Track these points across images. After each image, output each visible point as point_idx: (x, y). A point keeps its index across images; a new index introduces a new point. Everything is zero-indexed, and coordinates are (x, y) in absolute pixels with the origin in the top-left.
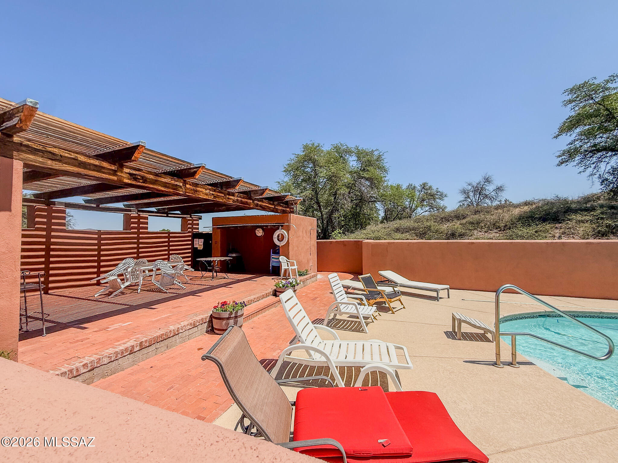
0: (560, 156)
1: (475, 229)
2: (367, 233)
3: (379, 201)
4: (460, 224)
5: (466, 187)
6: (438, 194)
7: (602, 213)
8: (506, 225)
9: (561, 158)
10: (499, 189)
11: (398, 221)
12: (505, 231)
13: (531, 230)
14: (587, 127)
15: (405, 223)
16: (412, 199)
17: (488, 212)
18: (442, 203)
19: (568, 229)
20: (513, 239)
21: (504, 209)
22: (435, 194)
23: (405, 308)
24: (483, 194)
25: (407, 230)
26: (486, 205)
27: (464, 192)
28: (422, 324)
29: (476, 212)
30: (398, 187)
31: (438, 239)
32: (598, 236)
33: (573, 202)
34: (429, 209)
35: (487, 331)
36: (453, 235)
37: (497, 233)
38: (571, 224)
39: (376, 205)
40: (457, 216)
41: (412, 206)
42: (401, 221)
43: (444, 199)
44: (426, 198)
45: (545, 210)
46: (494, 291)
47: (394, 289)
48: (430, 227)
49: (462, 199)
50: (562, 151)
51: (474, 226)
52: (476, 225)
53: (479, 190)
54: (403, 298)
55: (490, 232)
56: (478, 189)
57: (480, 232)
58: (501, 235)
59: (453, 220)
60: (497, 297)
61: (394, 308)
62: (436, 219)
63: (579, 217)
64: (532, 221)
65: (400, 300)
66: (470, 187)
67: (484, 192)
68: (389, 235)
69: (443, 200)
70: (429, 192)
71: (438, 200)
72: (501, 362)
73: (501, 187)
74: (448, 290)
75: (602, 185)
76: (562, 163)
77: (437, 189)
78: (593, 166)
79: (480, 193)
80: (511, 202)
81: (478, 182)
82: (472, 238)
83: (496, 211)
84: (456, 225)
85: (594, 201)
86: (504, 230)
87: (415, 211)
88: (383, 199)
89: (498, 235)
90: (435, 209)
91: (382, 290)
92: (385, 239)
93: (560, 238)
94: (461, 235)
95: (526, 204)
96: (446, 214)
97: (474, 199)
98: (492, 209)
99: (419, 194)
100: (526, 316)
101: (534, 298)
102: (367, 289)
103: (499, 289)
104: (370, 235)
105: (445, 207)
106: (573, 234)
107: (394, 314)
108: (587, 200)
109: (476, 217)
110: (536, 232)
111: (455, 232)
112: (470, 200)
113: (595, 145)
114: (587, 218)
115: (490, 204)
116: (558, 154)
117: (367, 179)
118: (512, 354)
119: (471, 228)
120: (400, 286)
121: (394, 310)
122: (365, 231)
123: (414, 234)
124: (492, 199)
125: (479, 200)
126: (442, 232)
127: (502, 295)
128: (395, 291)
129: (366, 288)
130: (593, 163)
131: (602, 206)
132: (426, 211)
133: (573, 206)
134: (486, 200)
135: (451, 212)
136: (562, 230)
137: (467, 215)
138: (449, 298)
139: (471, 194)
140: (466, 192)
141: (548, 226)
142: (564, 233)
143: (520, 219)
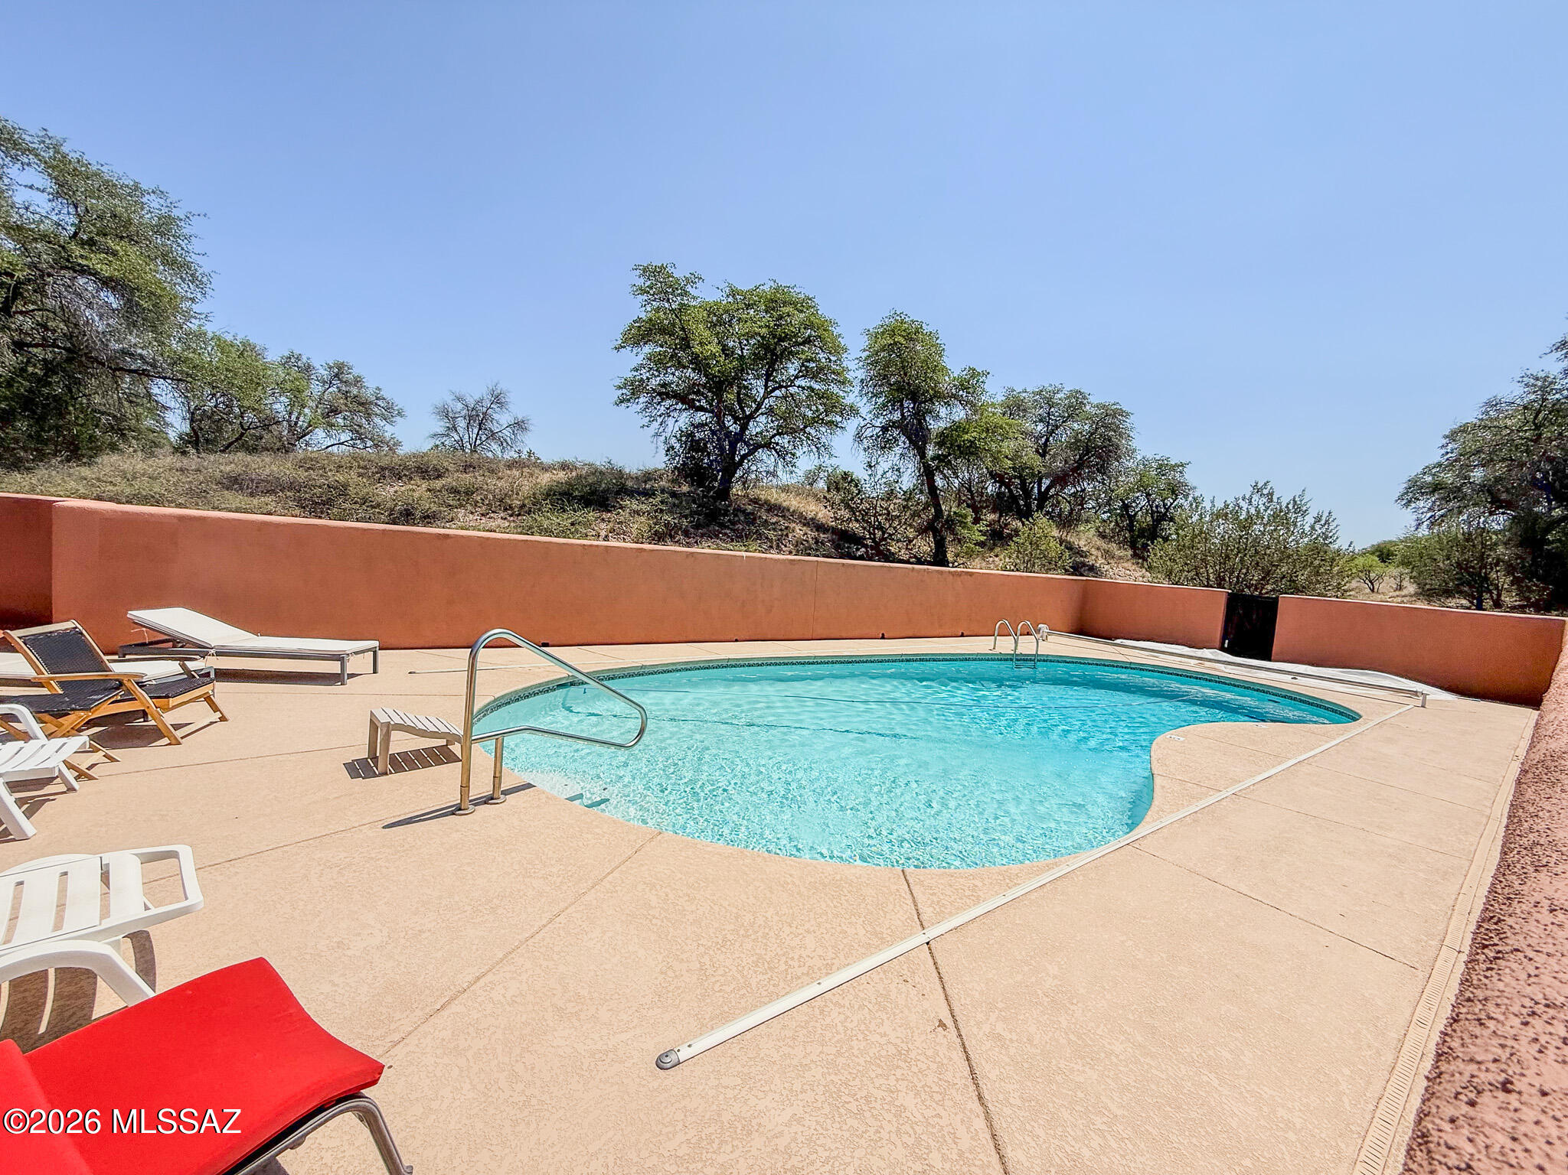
0: (620, 388)
1: (461, 506)
2: (98, 480)
3: (164, 378)
4: (429, 490)
5: (450, 402)
6: (379, 403)
7: (662, 502)
8: (524, 505)
9: (620, 392)
10: (519, 425)
11: (241, 456)
12: (520, 518)
13: (564, 520)
14: (659, 349)
15: (265, 465)
16: (297, 399)
17: (492, 471)
18: (389, 431)
19: (618, 523)
20: (532, 534)
21: (524, 470)
22: (371, 403)
23: (226, 720)
24: (486, 429)
25: (272, 487)
26: (490, 455)
27: (445, 413)
28: (280, 758)
29: (468, 467)
30: (246, 350)
31: (369, 520)
32: (653, 540)
33: (630, 477)
34: (352, 439)
35: (451, 738)
36: (407, 516)
37: (505, 519)
38: (624, 515)
39: (155, 390)
40: (424, 469)
41: (298, 418)
42: (249, 458)
43: (394, 419)
44: (343, 407)
45: (590, 485)
46: (466, 645)
47: (183, 667)
48: (346, 486)
49: (441, 430)
50: (623, 380)
51: (459, 499)
52: (464, 496)
53: (478, 418)
54: (222, 690)
55: (492, 515)
56: (478, 415)
57: (472, 513)
58: (512, 524)
59: (411, 478)
60: (473, 657)
61: (177, 727)
62: (365, 468)
63: (634, 505)
64: (569, 502)
65: (208, 699)
66: (459, 406)
67: (489, 425)
68: (198, 496)
69: (391, 423)
70: (355, 391)
71: (377, 420)
72: (470, 801)
73: (523, 422)
74: (375, 653)
75: (667, 455)
76: (622, 402)
77: (378, 389)
78: (660, 420)
79: (480, 425)
80: (538, 459)
81: (477, 398)
82: (454, 526)
83: (508, 472)
84: (418, 491)
85: (655, 480)
86: (519, 515)
87: (307, 438)
88: (184, 375)
89: (507, 524)
90: (369, 443)
91: (125, 675)
92: (179, 506)
93: (606, 538)
94: (428, 517)
95: (564, 466)
96: (396, 460)
97: (466, 436)
98: (501, 466)
99: (321, 389)
100: (536, 690)
101: (543, 654)
102: (52, 679)
103: (476, 642)
104: (111, 488)
105: (398, 444)
106: (624, 533)
107: (179, 744)
108: (648, 476)
109: (467, 478)
110: (572, 524)
111: (413, 508)
112: (457, 438)
113: (664, 385)
114: (644, 507)
115: (500, 454)
116: (618, 382)
117: (107, 283)
118: (494, 777)
119: (451, 503)
120: (219, 654)
121: (179, 734)
122: (85, 471)
123: (294, 500)
124: (505, 444)
125: (478, 442)
126: (378, 505)
127: (483, 654)
128: (187, 671)
129: (47, 675)
130: (660, 416)
131: (663, 491)
132: (342, 444)
133: (629, 484)
134: (492, 444)
135: (409, 457)
136: (611, 525)
137: (447, 470)
138: (375, 672)
139: (462, 423)
140: (450, 415)
141: (592, 515)
142: (612, 531)
143: (548, 495)
